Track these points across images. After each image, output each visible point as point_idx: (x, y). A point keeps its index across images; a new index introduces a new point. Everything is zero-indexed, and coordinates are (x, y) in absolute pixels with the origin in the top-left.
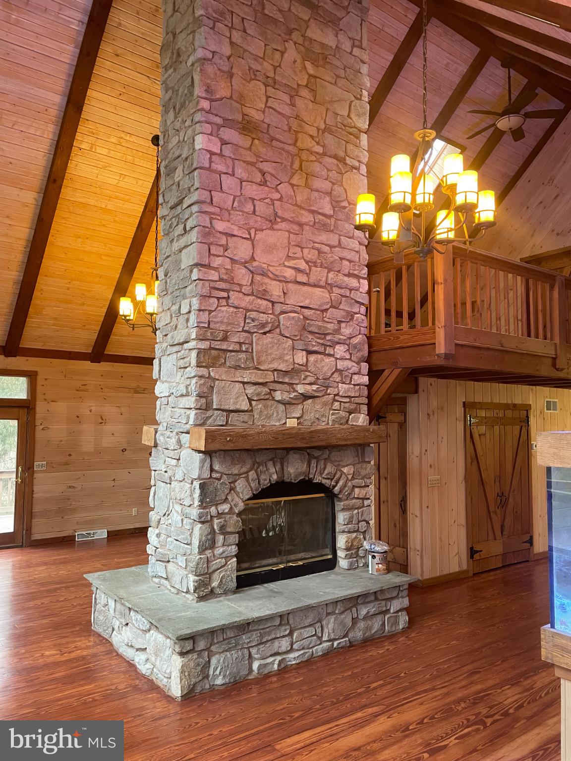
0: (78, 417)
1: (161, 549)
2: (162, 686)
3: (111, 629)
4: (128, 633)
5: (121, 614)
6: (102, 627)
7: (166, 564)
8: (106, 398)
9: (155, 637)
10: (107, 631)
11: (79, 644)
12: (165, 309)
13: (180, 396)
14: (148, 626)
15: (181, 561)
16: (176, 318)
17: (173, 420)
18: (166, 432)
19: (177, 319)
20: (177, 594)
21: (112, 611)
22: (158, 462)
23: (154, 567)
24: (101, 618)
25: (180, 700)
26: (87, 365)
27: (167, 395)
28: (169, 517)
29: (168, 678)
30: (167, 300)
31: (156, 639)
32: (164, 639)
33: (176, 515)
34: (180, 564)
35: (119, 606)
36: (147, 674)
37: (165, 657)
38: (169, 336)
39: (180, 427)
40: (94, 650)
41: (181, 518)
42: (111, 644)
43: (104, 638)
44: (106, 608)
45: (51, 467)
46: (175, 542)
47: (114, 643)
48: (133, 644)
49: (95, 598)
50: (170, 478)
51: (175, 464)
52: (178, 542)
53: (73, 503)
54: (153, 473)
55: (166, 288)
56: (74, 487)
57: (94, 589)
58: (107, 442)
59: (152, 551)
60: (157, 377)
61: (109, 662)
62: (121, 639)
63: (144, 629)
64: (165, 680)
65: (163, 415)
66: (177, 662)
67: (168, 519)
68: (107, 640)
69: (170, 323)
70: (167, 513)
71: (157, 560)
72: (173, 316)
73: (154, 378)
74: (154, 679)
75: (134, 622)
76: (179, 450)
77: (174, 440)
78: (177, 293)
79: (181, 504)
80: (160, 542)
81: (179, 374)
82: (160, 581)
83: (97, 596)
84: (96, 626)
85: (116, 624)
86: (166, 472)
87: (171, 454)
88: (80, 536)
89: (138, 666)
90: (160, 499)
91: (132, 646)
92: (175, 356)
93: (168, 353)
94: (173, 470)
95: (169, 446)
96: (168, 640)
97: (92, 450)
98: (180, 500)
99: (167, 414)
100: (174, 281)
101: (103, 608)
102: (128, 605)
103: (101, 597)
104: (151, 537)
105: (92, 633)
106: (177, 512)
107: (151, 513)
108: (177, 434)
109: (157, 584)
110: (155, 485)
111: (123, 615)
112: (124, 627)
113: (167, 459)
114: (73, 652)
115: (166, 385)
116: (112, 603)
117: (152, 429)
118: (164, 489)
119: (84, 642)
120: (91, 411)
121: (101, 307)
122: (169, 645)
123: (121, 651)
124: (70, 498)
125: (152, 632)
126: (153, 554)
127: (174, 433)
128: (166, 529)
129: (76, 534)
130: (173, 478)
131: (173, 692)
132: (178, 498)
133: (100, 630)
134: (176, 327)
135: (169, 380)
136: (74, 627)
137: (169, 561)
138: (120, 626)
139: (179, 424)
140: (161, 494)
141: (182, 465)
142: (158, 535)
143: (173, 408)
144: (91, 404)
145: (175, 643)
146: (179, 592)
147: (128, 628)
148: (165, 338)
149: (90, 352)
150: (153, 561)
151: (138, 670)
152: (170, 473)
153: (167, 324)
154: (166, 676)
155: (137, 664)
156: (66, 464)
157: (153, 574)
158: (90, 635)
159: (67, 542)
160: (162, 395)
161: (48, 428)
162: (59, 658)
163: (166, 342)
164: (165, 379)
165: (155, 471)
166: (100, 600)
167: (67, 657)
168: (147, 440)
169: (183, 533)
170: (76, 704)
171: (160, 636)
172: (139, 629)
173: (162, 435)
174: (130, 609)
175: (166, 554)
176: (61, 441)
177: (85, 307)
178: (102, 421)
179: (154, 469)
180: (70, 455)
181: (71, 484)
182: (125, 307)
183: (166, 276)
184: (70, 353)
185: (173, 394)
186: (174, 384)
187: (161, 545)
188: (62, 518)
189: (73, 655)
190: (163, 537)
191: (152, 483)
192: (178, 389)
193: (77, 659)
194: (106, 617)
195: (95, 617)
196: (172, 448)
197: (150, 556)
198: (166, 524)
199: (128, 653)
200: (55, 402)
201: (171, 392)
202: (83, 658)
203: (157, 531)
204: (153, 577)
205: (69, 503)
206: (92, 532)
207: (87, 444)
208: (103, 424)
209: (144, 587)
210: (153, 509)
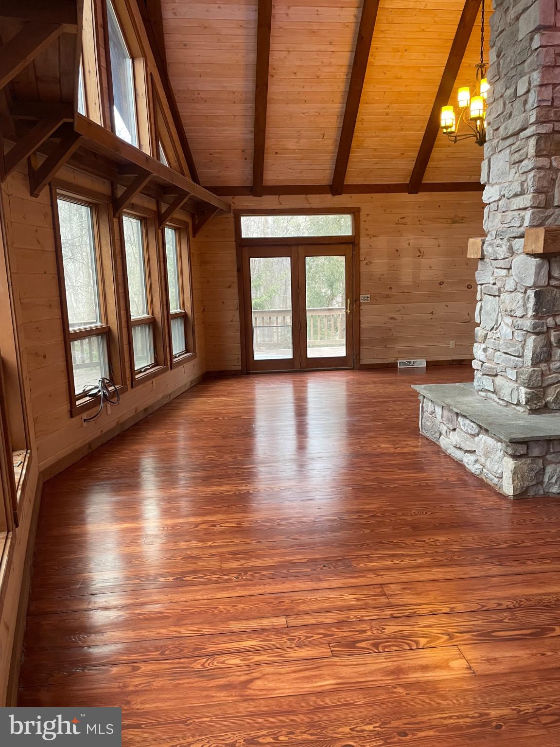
0: (397, 251)
1: (488, 363)
2: (492, 485)
3: (437, 435)
4: (456, 436)
5: (449, 421)
6: (429, 432)
7: (493, 378)
8: (423, 230)
9: (485, 440)
10: (435, 436)
11: (410, 443)
12: (498, 97)
13: (512, 197)
14: (477, 431)
15: (511, 374)
16: (510, 104)
17: (503, 225)
18: (495, 241)
19: (512, 105)
20: (506, 406)
21: (439, 417)
22: (485, 276)
23: (481, 381)
24: (429, 424)
25: (512, 499)
26: (405, 197)
27: (497, 198)
28: (498, 330)
29: (498, 478)
30: (500, 86)
31: (485, 442)
32: (495, 442)
33: (505, 327)
34: (510, 377)
35: (446, 413)
36: (477, 473)
37: (496, 458)
38: (501, 129)
39: (513, 232)
40: (424, 449)
41: (511, 331)
42: (439, 447)
43: (432, 442)
44: (434, 415)
45: (374, 299)
46: (504, 355)
47: (442, 446)
48: (462, 446)
49: (422, 407)
50: (499, 290)
51: (505, 275)
52: (508, 356)
53: (395, 334)
54: (479, 287)
55: (498, 72)
56: (395, 319)
57: (421, 398)
58: (425, 275)
59: (478, 366)
60: (486, 180)
61: (439, 459)
62: (448, 442)
63: (473, 433)
64: (496, 480)
65: (491, 223)
66: (509, 464)
67: (496, 333)
68: (435, 443)
69: (502, 113)
70: (495, 327)
71: (483, 375)
72: (507, 102)
73: (482, 183)
74: (484, 478)
75: (462, 427)
76: (510, 259)
77: (504, 248)
78: (513, 73)
79: (512, 316)
80: (486, 356)
81: (513, 171)
82: (486, 395)
83: (424, 404)
84: (423, 431)
85: (444, 429)
86: (494, 284)
87: (501, 264)
88: (401, 364)
89: (467, 466)
90: (487, 313)
91: (460, 448)
92: (508, 151)
93: (500, 149)
94: (503, 281)
95: (498, 256)
96: (499, 444)
97: (411, 283)
98: (511, 311)
99: (497, 220)
100: (509, 59)
101: (431, 416)
102: (456, 410)
103: (428, 405)
104: (477, 352)
105: (420, 436)
106: (507, 325)
107: (477, 329)
108: (509, 240)
109: (484, 397)
110: (481, 300)
111: (450, 421)
112: (451, 432)
113: (496, 270)
114: (405, 447)
115: (497, 187)
116: (439, 411)
117: (479, 241)
118: (492, 302)
119: (415, 442)
120: (409, 244)
121: (419, 130)
122: (500, 448)
123: (449, 452)
124: (392, 329)
125: (481, 436)
126: (479, 368)
127: (505, 239)
128: (494, 343)
129: (398, 362)
130: (502, 290)
131: (504, 490)
132: (508, 310)
133: (428, 435)
134: (511, 114)
135: (500, 181)
136: (404, 430)
137: (496, 375)
138: (448, 431)
139: (511, 229)
140: (488, 308)
141: (513, 274)
142: (485, 350)
143: (504, 212)
144: (410, 237)
145: (507, 446)
146: (508, 403)
147: (455, 433)
148: (495, 132)
149: (408, 182)
150: (479, 376)
151: (467, 470)
152: (499, 284)
153: (499, 115)
154: (497, 475)
155: (466, 464)
156: (388, 297)
157: (479, 387)
158: (418, 438)
159: (390, 368)
160: (491, 200)
161: (371, 263)
162: (392, 450)
163: (497, 138)
164: (495, 181)
165: (481, 285)
166: (427, 408)
167: (398, 450)
168: (473, 253)
169: (513, 346)
170: (412, 485)
171: (490, 439)
172: (468, 433)
173: (490, 245)
174: (457, 414)
175: (493, 368)
176: (383, 275)
177: (403, 133)
178: (420, 254)
179: (480, 282)
180: (391, 288)
181: (392, 316)
182: (447, 117)
183: (498, 56)
184: (389, 186)
185: (504, 196)
186: (507, 184)
187: (488, 360)
188: (386, 346)
189: (405, 450)
190: (490, 351)
191: (478, 298)
192: (511, 188)
193: (409, 453)
194: (434, 424)
195: (423, 423)
196: (502, 257)
197: (476, 371)
198: (494, 338)
199: (458, 455)
200: (376, 237)
201: (502, 194)
202: (415, 453)
203: (484, 346)
204: (479, 390)
205: (391, 334)
206: (412, 361)
207: (406, 277)
208: (421, 257)
209: (470, 399)
210: (478, 325)
